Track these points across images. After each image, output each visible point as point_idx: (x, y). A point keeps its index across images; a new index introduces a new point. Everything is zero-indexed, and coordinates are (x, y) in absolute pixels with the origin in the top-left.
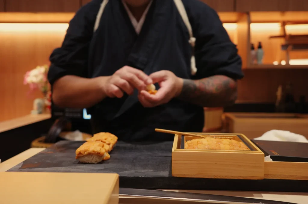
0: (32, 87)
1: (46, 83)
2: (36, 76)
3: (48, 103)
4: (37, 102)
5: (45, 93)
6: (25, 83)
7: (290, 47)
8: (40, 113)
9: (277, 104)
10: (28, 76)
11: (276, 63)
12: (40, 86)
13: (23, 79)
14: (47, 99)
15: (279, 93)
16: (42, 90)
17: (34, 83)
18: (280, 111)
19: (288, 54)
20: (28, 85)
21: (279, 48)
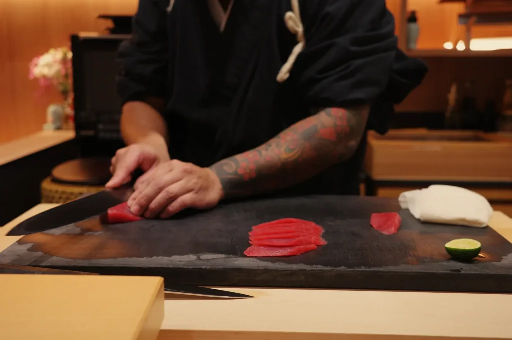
0: (42, 83)
1: (66, 76)
2: (49, 66)
3: (69, 111)
4: (52, 109)
5: (65, 93)
6: (32, 77)
7: (474, 19)
8: (59, 128)
9: (448, 115)
10: (36, 65)
11: (449, 46)
12: (55, 82)
13: (28, 71)
14: (69, 105)
15: (452, 96)
16: (61, 88)
17: (45, 77)
18: (453, 127)
19: (469, 30)
20: (36, 80)
21: (455, 19)
